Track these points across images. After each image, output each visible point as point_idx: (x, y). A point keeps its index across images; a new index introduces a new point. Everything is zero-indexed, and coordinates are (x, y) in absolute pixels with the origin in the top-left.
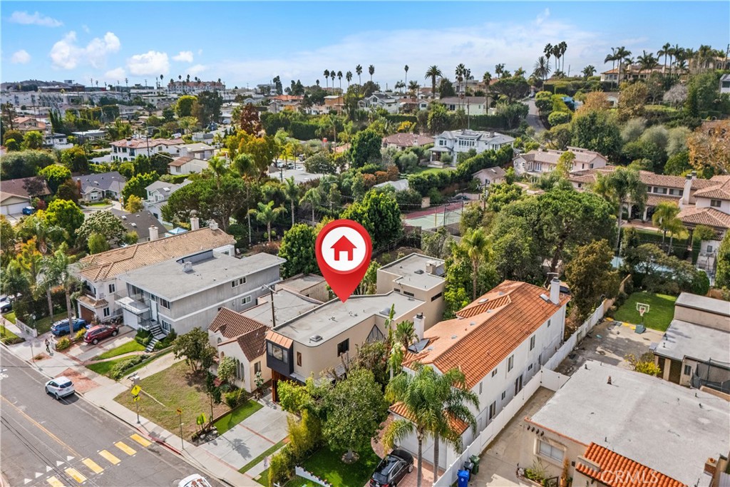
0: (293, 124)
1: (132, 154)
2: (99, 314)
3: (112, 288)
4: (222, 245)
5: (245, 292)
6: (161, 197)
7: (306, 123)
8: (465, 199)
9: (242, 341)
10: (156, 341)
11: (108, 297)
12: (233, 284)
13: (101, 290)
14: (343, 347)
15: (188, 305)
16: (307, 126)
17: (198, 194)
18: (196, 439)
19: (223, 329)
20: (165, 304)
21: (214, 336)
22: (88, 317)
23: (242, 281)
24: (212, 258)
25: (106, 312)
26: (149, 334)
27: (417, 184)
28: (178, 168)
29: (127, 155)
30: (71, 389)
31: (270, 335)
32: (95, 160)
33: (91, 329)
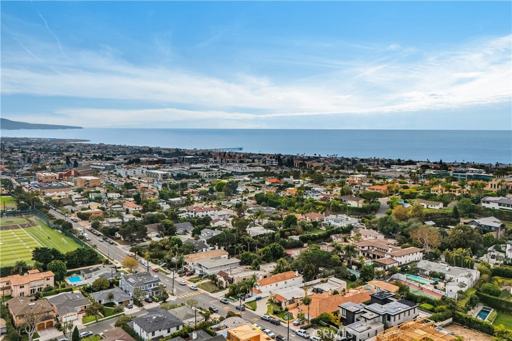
0: (270, 201)
1: (195, 214)
2: (189, 269)
3: (193, 264)
4: (224, 255)
5: (228, 268)
6: (206, 235)
7: (276, 201)
8: (325, 244)
9: (224, 277)
10: (204, 277)
11: (192, 266)
12: (225, 265)
13: (190, 264)
14: (244, 279)
15: (213, 269)
16: (276, 202)
17: (219, 239)
18: (212, 292)
19: (220, 275)
20: (207, 268)
21: (218, 276)
22: (186, 270)
23: (228, 265)
24: (220, 258)
25: (191, 269)
26: (202, 275)
27: (301, 238)
28: (214, 224)
29: (193, 214)
30: (185, 283)
31: (229, 276)
32: (179, 215)
33: (187, 273)
